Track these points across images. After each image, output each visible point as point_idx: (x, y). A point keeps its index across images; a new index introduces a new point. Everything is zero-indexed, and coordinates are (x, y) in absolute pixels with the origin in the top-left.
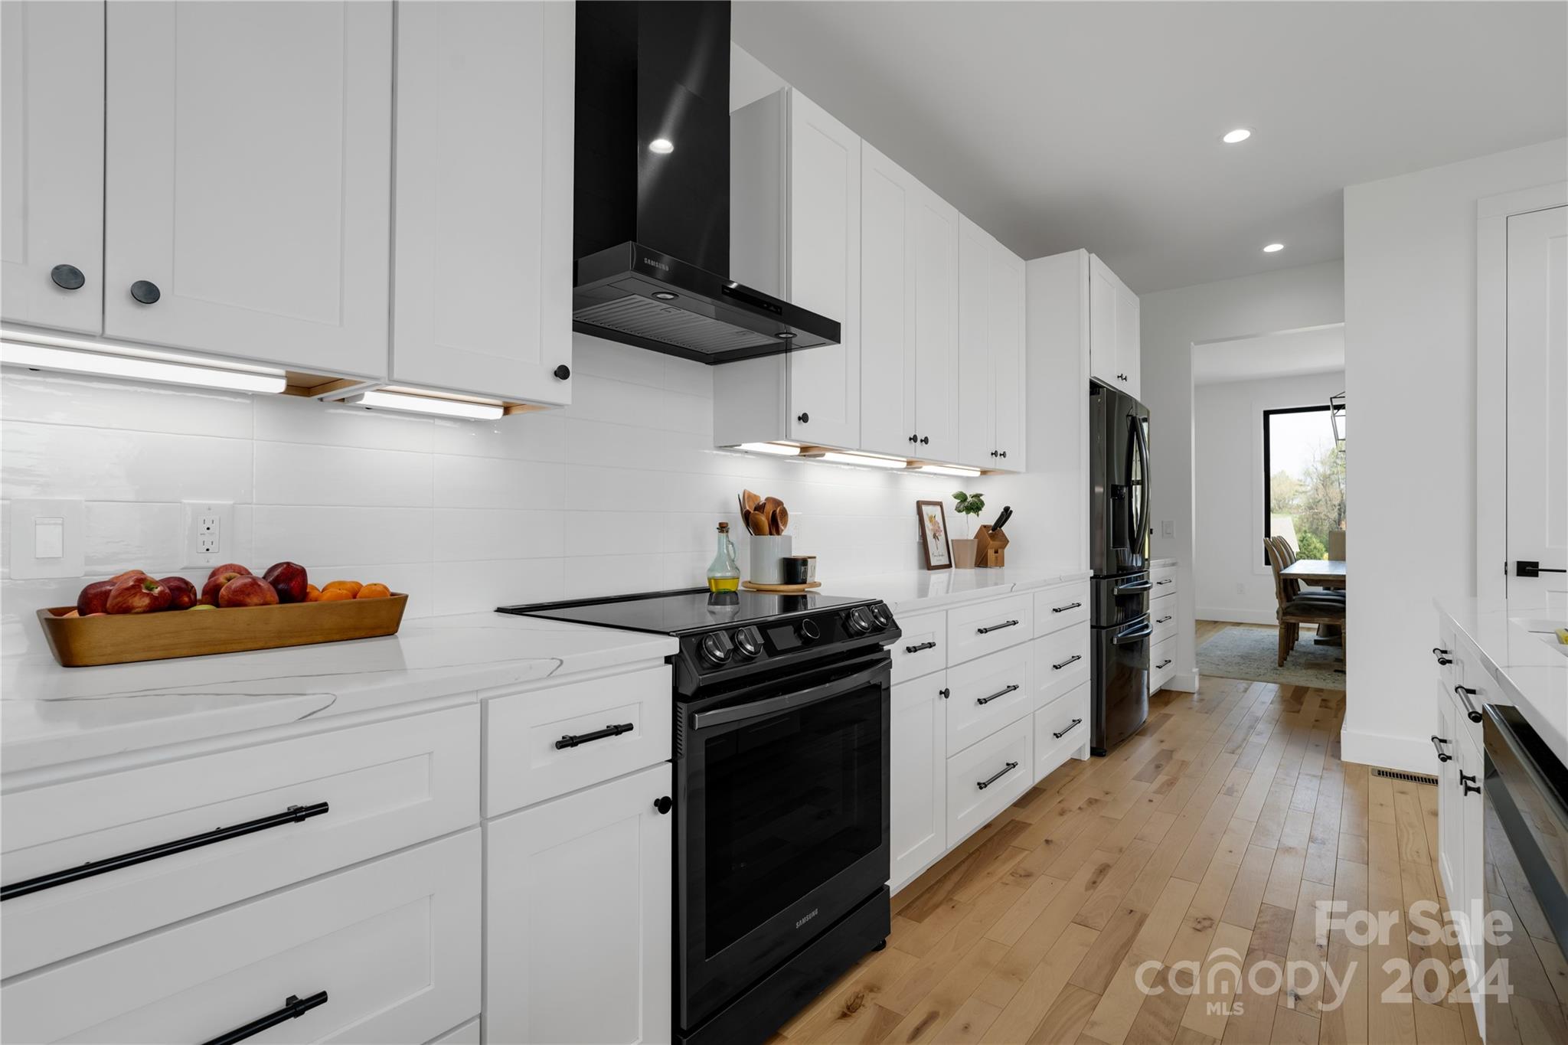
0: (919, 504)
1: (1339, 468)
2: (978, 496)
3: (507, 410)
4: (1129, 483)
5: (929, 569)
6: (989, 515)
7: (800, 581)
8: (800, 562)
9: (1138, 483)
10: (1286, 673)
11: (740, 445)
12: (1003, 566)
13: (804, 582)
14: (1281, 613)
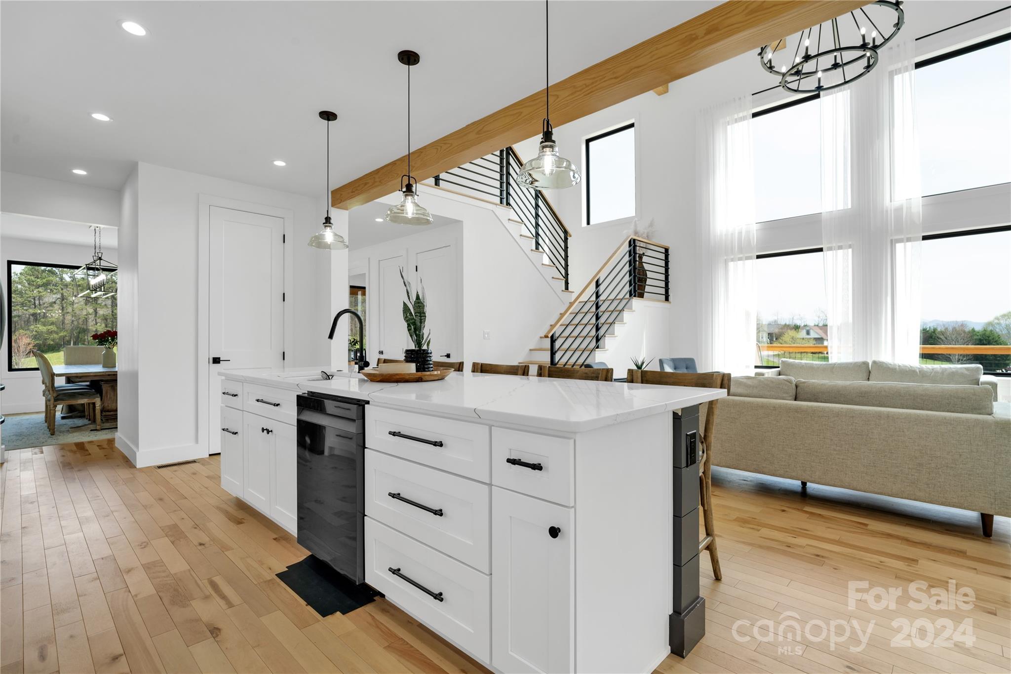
10: (59, 438)
14: (52, 400)
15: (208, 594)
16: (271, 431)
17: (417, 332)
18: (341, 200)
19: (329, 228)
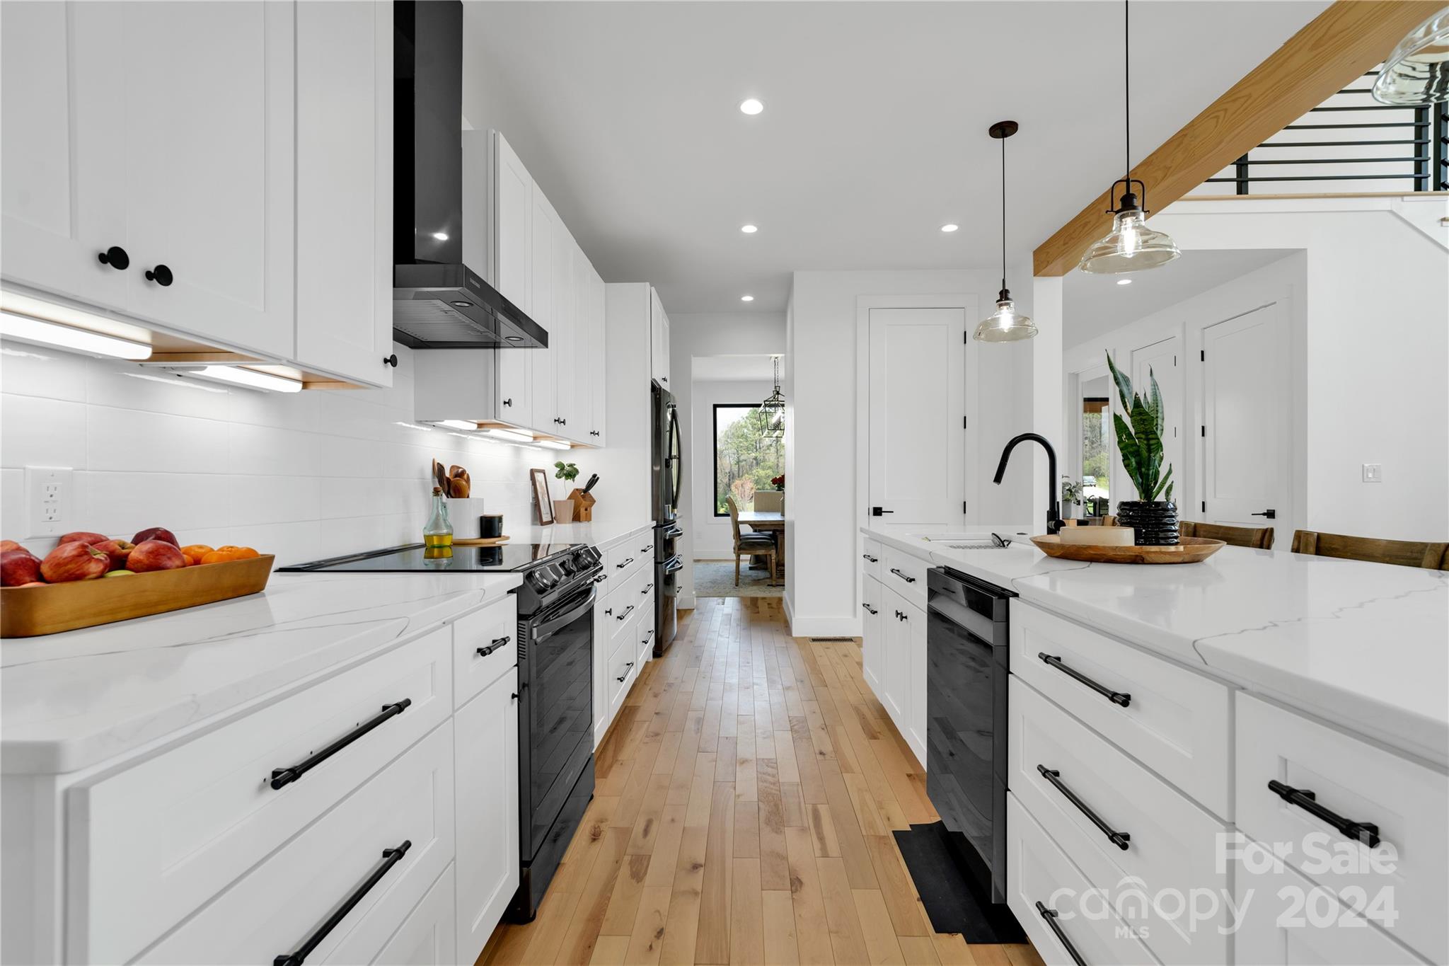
0: (532, 472)
1: (730, 445)
2: (571, 465)
3: (305, 384)
4: (671, 457)
5: (542, 525)
6: (581, 482)
7: (497, 535)
8: (497, 520)
9: (675, 457)
10: (741, 589)
11: (443, 421)
12: (590, 520)
13: (500, 536)
14: (737, 549)
15: (806, 825)
16: (906, 617)
17: (1143, 470)
18: (1048, 262)
19: (1005, 307)
